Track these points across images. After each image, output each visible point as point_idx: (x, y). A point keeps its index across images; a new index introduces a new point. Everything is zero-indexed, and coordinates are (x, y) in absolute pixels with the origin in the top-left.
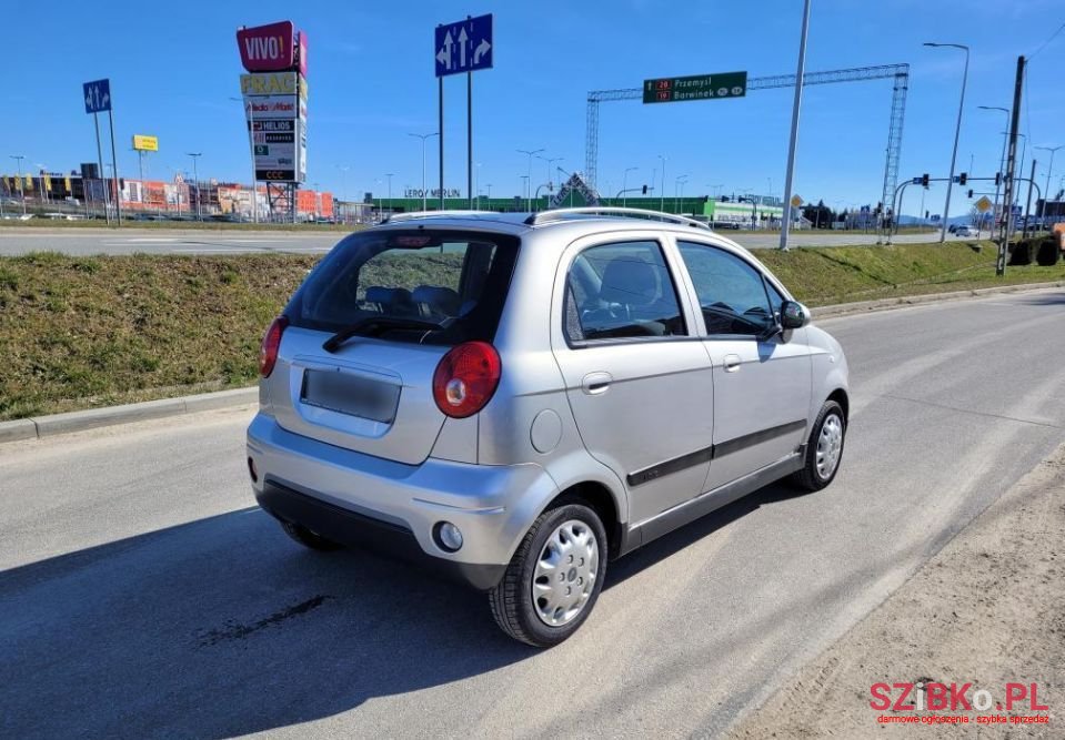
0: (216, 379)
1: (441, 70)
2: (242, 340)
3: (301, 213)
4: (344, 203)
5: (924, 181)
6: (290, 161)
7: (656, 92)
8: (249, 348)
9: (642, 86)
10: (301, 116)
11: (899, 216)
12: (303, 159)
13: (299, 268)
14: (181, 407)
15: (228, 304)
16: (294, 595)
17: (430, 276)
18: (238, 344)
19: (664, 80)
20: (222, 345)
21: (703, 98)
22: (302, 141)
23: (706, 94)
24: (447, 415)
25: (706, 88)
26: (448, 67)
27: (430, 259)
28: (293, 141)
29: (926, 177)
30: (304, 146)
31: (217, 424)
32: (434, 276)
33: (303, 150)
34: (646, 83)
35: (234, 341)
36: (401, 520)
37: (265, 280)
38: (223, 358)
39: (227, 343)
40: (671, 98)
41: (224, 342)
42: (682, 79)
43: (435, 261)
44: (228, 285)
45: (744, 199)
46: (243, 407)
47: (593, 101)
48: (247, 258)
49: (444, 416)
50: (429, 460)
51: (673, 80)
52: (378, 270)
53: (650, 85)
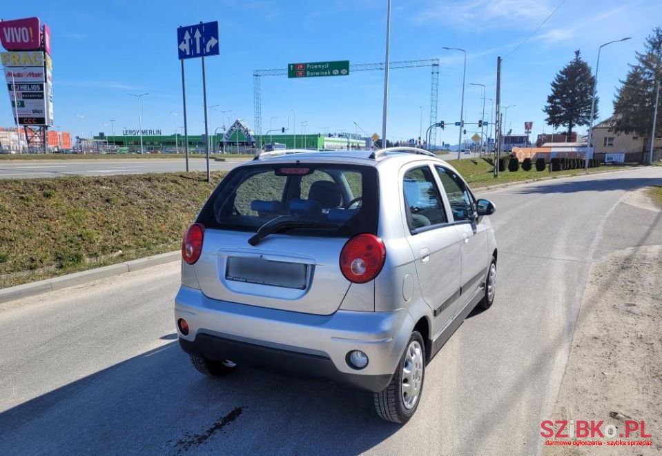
0: (51, 265)
1: (182, 55)
2: (66, 237)
3: (50, 146)
4: (84, 140)
5: (442, 125)
6: (41, 112)
7: (296, 71)
8: (72, 242)
9: (287, 67)
10: (48, 80)
11: (429, 145)
12: (51, 110)
13: (97, 186)
14: (49, 287)
15: (52, 212)
16: (219, 409)
17: (184, 187)
18: (63, 239)
19: (300, 64)
20: (52, 240)
21: (324, 75)
22: (49, 98)
23: (326, 73)
24: (352, 281)
25: (325, 70)
26: (188, 53)
27: (181, 176)
28: (42, 98)
29: (443, 122)
30: (51, 101)
31: (81, 296)
32: (187, 187)
33: (51, 104)
34: (289, 65)
35: (60, 238)
36: (324, 352)
37: (75, 195)
38: (54, 250)
39: (55, 240)
40: (305, 75)
41: (53, 238)
42: (311, 64)
43: (185, 177)
44: (50, 199)
45: (342, 136)
46: (91, 283)
47: (257, 76)
48: (60, 180)
49: (350, 283)
50: (339, 311)
51: (306, 64)
52: (149, 184)
53: (292, 66)
